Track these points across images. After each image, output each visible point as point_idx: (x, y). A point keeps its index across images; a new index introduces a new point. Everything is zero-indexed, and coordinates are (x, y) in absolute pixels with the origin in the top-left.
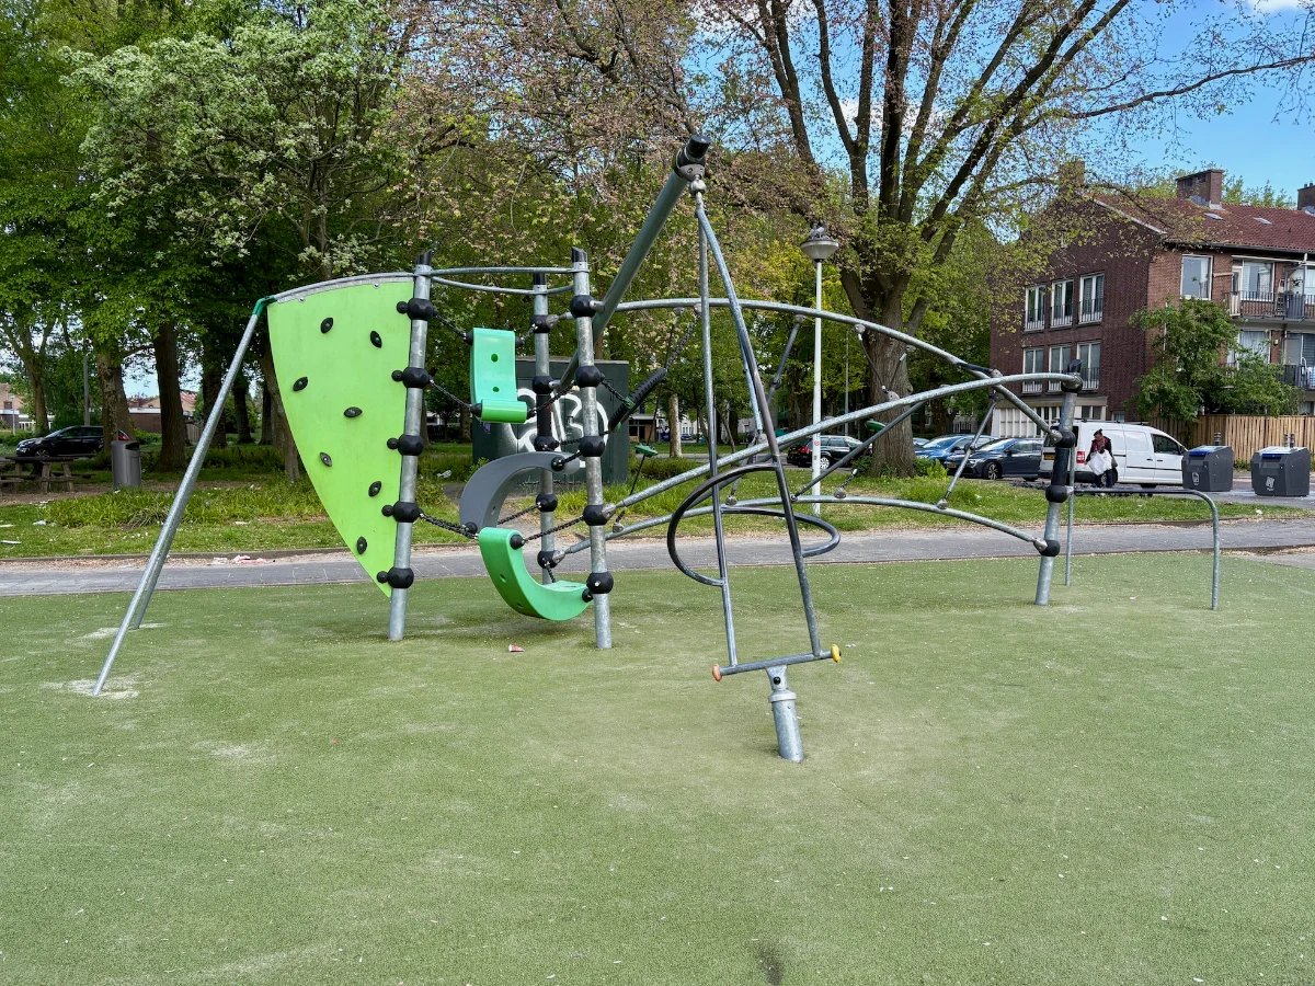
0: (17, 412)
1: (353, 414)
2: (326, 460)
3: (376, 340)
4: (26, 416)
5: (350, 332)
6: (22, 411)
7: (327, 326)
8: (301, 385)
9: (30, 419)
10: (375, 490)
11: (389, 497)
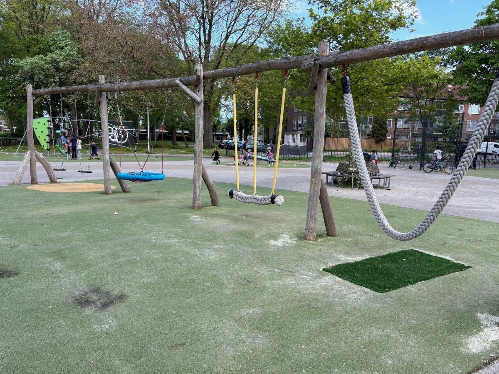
0: (3, 126)
1: (42, 132)
2: (39, 137)
3: (44, 124)
4: (7, 127)
5: (41, 123)
6: (5, 125)
7: (39, 123)
8: (36, 129)
9: (8, 128)
10: (45, 140)
11: (47, 141)
